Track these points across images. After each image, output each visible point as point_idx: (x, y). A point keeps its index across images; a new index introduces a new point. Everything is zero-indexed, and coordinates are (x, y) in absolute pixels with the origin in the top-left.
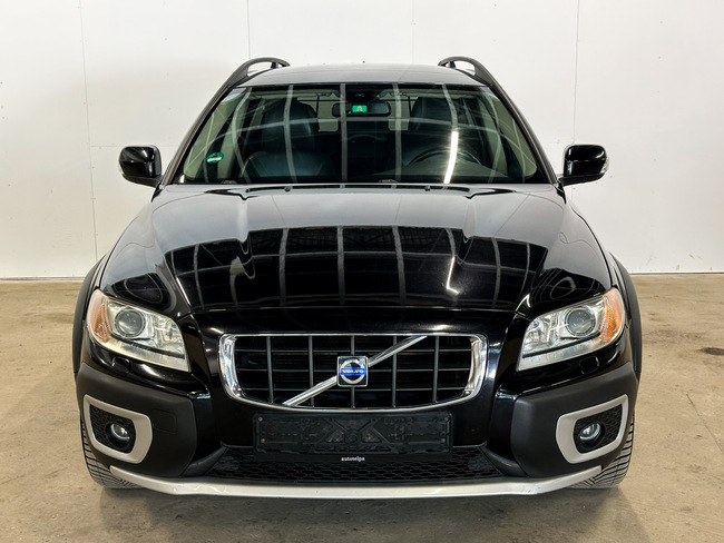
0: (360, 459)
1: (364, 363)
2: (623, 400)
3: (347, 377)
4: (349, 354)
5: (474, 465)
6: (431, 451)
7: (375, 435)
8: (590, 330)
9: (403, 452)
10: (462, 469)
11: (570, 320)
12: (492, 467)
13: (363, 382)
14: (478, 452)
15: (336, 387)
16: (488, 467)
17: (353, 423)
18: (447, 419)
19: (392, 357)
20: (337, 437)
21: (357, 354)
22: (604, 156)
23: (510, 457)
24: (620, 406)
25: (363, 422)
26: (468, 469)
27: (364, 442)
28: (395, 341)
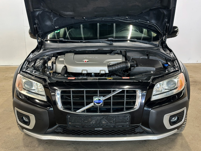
0: (101, 129)
1: (102, 99)
2: (185, 109)
4: (97, 96)
5: (137, 130)
6: (124, 126)
7: (105, 122)
8: (174, 86)
9: (114, 127)
10: (133, 132)
11: (168, 83)
12: (143, 131)
13: (102, 105)
14: (139, 126)
15: (93, 106)
16: (141, 131)
17: (99, 118)
20: (93, 122)
21: (100, 96)
22: (178, 29)
23: (148, 127)
24: (184, 111)
25: (102, 117)
26: (135, 132)
27: (102, 124)
28: (112, 92)
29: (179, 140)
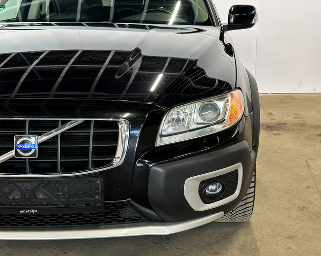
0: (34, 212)
2: (239, 167)
3: (22, 151)
4: (24, 133)
5: (126, 213)
6: (88, 204)
7: (44, 194)
8: (217, 117)
9: (67, 207)
10: (116, 217)
11: (202, 109)
12: (138, 215)
13: (34, 154)
14: (126, 205)
15: (13, 158)
16: (135, 215)
17: (28, 186)
18: (99, 182)
19: (57, 136)
20: (16, 195)
21: (30, 133)
22: (255, 13)
23: (150, 207)
24: (237, 171)
25: (35, 185)
26: (120, 217)
27: (37, 198)
28: (60, 124)
29: (241, 237)
